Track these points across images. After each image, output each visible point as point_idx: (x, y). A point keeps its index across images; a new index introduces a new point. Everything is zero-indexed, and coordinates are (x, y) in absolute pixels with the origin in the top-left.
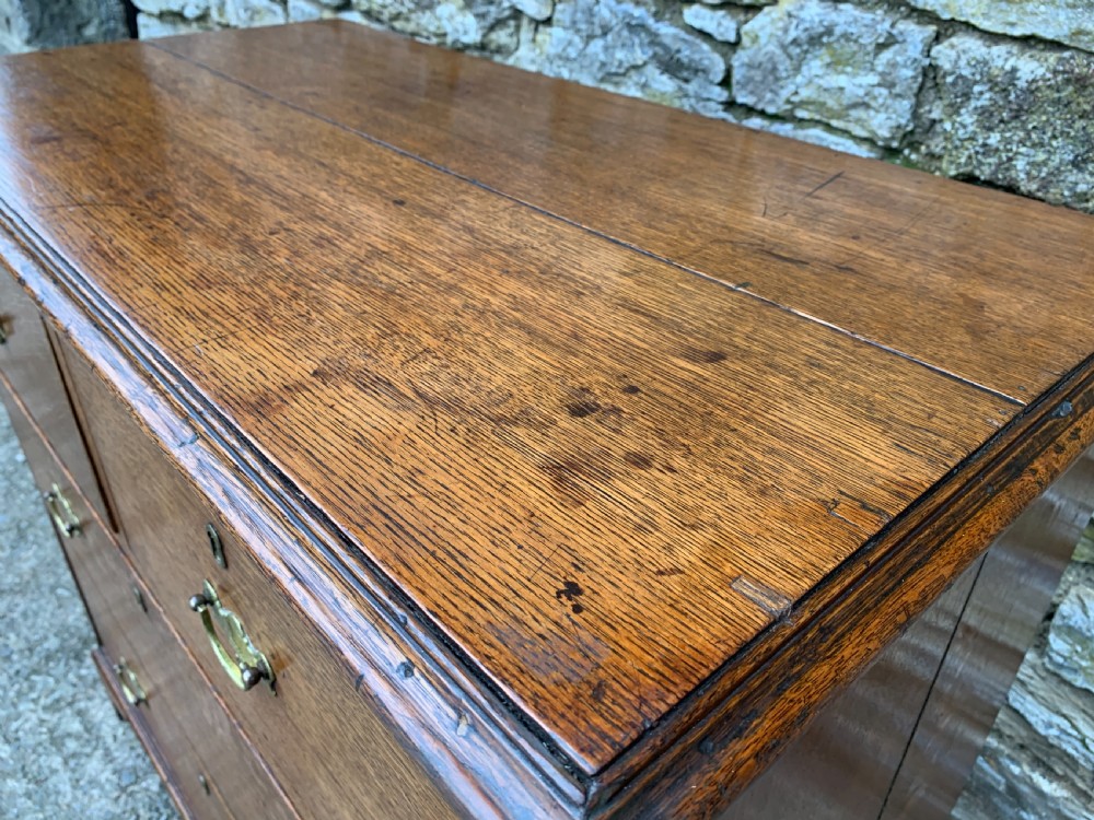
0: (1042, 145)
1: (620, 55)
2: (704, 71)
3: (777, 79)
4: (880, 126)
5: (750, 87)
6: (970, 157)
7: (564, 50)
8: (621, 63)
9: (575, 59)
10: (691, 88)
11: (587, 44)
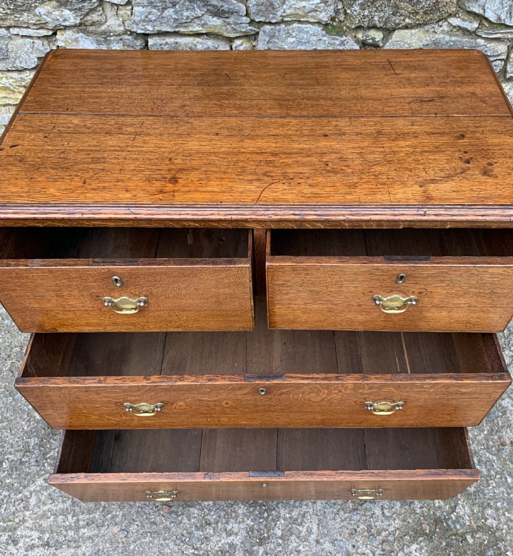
0: (382, 11)
1: (186, 14)
2: (236, 12)
3: (274, 9)
4: (323, 17)
5: (261, 14)
6: (359, 20)
7: (146, 17)
8: (188, 17)
9: (155, 20)
10: (231, 20)
11: (163, 12)
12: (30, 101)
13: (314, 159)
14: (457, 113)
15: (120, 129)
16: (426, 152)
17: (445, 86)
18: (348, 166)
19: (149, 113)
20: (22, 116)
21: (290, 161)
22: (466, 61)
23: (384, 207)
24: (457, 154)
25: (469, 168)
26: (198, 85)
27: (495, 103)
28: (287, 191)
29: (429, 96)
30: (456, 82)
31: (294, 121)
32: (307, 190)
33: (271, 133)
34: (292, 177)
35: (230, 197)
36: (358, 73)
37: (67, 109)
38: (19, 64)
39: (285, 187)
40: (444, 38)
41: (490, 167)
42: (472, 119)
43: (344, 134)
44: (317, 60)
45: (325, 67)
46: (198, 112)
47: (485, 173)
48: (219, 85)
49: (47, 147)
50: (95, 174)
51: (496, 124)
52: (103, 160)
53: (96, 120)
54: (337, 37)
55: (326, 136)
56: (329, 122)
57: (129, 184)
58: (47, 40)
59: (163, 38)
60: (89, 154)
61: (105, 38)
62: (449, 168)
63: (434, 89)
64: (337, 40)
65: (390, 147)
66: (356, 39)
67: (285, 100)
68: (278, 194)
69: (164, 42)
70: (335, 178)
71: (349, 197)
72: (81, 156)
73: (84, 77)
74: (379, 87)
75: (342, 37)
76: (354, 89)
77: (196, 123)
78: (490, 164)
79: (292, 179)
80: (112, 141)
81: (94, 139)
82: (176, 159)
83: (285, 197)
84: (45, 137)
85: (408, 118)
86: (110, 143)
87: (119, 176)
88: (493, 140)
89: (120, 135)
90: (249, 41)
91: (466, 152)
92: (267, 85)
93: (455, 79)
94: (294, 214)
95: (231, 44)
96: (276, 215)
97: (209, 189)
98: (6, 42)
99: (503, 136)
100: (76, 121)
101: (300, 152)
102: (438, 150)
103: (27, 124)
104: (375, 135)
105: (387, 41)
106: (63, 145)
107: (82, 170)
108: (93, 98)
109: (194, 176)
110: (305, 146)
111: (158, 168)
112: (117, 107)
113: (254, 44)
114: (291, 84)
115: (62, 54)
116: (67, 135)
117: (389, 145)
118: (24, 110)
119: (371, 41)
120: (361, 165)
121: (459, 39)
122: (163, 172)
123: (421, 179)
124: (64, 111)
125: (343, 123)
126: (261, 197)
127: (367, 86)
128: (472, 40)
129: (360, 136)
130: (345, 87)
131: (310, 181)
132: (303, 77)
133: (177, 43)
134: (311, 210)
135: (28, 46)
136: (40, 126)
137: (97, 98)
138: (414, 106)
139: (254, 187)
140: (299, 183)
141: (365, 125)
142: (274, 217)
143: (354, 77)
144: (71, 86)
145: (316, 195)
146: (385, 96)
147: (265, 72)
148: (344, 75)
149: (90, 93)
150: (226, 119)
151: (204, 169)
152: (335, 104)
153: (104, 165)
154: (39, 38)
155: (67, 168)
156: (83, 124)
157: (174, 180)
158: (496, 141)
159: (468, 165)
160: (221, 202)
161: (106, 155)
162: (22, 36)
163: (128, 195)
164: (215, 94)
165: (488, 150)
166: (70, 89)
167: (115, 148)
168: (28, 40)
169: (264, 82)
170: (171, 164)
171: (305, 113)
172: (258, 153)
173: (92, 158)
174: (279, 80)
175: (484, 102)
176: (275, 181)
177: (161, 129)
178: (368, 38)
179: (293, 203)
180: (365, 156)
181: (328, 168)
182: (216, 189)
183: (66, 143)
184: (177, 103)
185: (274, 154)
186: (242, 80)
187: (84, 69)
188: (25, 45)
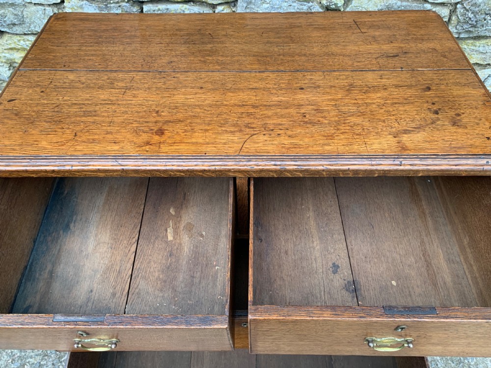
12: (30, 59)
13: (292, 111)
14: (422, 68)
15: (112, 84)
16: (396, 103)
17: (406, 43)
18: (325, 117)
19: (139, 70)
20: (22, 72)
21: (270, 113)
22: (423, 21)
23: (362, 157)
24: (426, 105)
25: (438, 119)
26: (185, 43)
27: (455, 58)
28: (268, 142)
29: (393, 52)
30: (416, 39)
31: (272, 76)
32: (287, 141)
33: (251, 87)
34: (272, 128)
35: (214, 148)
36: (328, 32)
37: (64, 66)
38: (33, 29)
39: (266, 138)
40: (396, 4)
41: (459, 118)
42: (436, 72)
43: (319, 87)
44: (291, 21)
45: (298, 27)
46: (184, 68)
47: (454, 124)
48: (203, 43)
49: (43, 101)
50: (86, 127)
51: (459, 76)
52: (94, 113)
53: (91, 76)
54: (305, 3)
55: (302, 89)
56: (304, 76)
57: (118, 137)
58: (57, 7)
59: (155, 5)
60: (82, 108)
61: (106, 5)
62: (419, 119)
63: (397, 45)
64: (305, 5)
65: (362, 99)
66: (320, 5)
67: (263, 56)
68: (259, 145)
69: (157, 8)
70: (313, 129)
71: (327, 148)
72: (74, 109)
73: (82, 36)
74: (348, 44)
75: (309, 3)
76: (325, 46)
77: (182, 77)
78: (458, 115)
79: (272, 130)
80: (103, 95)
81: (87, 93)
82: (162, 112)
83: (266, 148)
84: (42, 92)
85: (376, 72)
86: (102, 97)
87: (109, 128)
88: (457, 91)
89: (112, 90)
90: (230, 7)
91: (433, 104)
92: (246, 43)
93: (415, 36)
94: (275, 165)
95: (214, 10)
96: (257, 166)
97: (194, 140)
98: (22, 9)
99: (467, 88)
100: (72, 76)
101: (279, 105)
102: (407, 101)
103: (26, 80)
104: (348, 87)
105: (347, 6)
106: (58, 99)
107: (74, 123)
108: (88, 56)
109: (179, 127)
110: (283, 99)
111: (146, 120)
112: (110, 63)
113: (233, 10)
114: (268, 42)
115: (63, 17)
116: (62, 90)
117: (362, 97)
118: (24, 67)
119: (334, 6)
120: (337, 116)
121: (409, 4)
122: (150, 125)
123: (394, 130)
124: (61, 67)
125: (317, 77)
126: (243, 148)
127: (337, 43)
128: (420, 5)
129: (333, 88)
130: (317, 44)
131: (289, 133)
132: (278, 35)
133: (168, 9)
134: (292, 161)
135: (41, 12)
136: (38, 82)
137: (92, 55)
138: (381, 61)
139: (236, 138)
140: (279, 134)
141: (337, 79)
142: (256, 167)
143: (324, 36)
144: (69, 45)
145: (296, 146)
146: (353, 53)
147: (245, 32)
148: (316, 34)
149: (86, 51)
150: (210, 74)
151: (189, 121)
152: (308, 60)
153: (95, 118)
154: (49, 5)
155: (59, 122)
156: (78, 79)
157: (161, 132)
158: (460, 93)
159: (436, 116)
160: (206, 154)
161: (97, 108)
162: (35, 4)
163: (116, 147)
164: (200, 51)
165: (454, 101)
166: (68, 48)
167: (107, 102)
168: (40, 7)
169: (243, 41)
170: (158, 116)
171: (282, 68)
172: (239, 105)
173: (84, 111)
174: (257, 38)
175: (445, 56)
176: (256, 132)
177: (149, 83)
178: (331, 4)
179: (274, 154)
180: (340, 108)
181: (306, 120)
182: (201, 141)
183: (61, 98)
184: (165, 60)
185: (254, 107)
186: (224, 39)
187: (82, 30)
188: (38, 11)
